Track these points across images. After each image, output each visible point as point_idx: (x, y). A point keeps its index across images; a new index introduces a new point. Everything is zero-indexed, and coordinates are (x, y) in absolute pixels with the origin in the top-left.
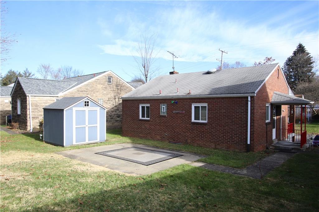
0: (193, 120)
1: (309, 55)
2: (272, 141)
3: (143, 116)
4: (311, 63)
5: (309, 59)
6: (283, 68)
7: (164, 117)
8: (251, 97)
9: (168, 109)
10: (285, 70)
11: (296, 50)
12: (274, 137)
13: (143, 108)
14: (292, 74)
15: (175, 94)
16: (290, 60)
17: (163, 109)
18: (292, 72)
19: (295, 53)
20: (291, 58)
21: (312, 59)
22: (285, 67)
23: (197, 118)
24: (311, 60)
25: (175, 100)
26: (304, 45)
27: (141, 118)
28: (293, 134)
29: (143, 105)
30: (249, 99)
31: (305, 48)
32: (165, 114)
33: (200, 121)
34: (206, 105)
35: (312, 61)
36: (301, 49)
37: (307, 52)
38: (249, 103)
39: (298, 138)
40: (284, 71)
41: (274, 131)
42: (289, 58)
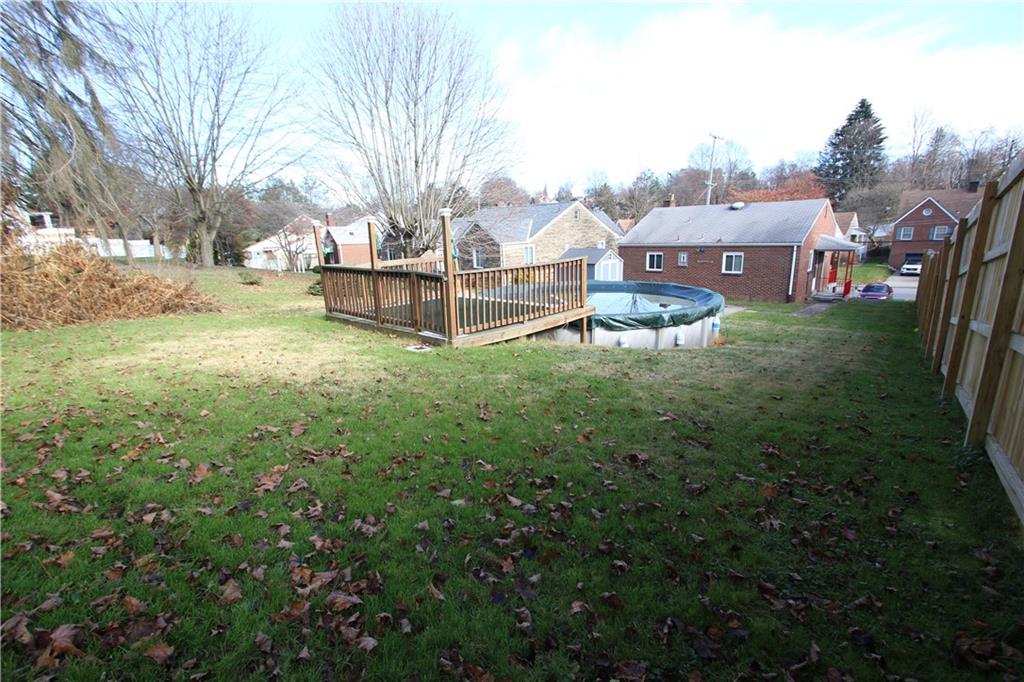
0: (724, 271)
1: (878, 123)
2: (811, 293)
3: (652, 266)
4: (881, 141)
5: (878, 131)
6: (822, 150)
7: (684, 267)
8: (798, 247)
9: (689, 258)
10: (825, 155)
11: (853, 111)
12: (813, 288)
13: (652, 257)
14: (839, 164)
15: (700, 241)
16: (838, 134)
17: (683, 259)
18: (839, 160)
19: (851, 119)
20: (841, 129)
21: (882, 131)
22: (826, 150)
23: (729, 267)
24: (881, 135)
25: (701, 247)
26: (869, 101)
27: (648, 269)
28: (835, 284)
29: (652, 253)
30: (795, 248)
31: (872, 107)
32: (686, 265)
33: (733, 272)
34: (742, 254)
35: (882, 137)
36: (864, 111)
37: (874, 117)
38: (795, 253)
39: (840, 289)
41: (814, 280)
42: (838, 129)
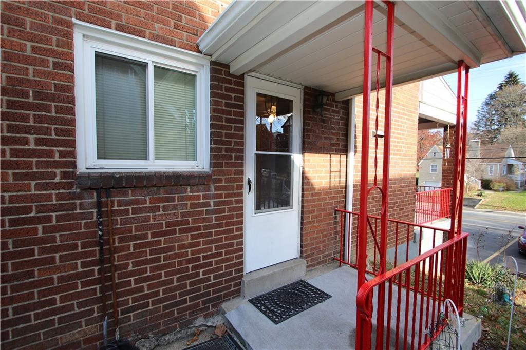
6: (480, 109)
10: (483, 113)
11: (504, 82)
14: (495, 118)
16: (492, 97)
19: (501, 86)
20: (494, 94)
22: (483, 109)
26: (517, 73)
36: (512, 80)
37: (522, 84)
40: (481, 114)
42: (491, 95)
